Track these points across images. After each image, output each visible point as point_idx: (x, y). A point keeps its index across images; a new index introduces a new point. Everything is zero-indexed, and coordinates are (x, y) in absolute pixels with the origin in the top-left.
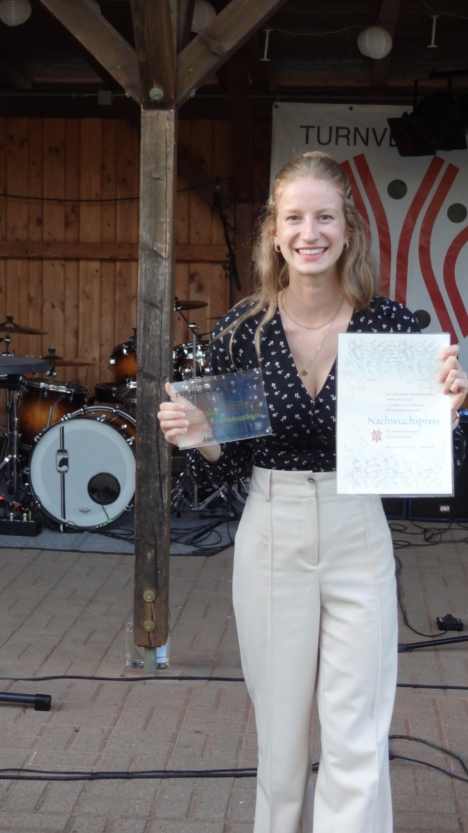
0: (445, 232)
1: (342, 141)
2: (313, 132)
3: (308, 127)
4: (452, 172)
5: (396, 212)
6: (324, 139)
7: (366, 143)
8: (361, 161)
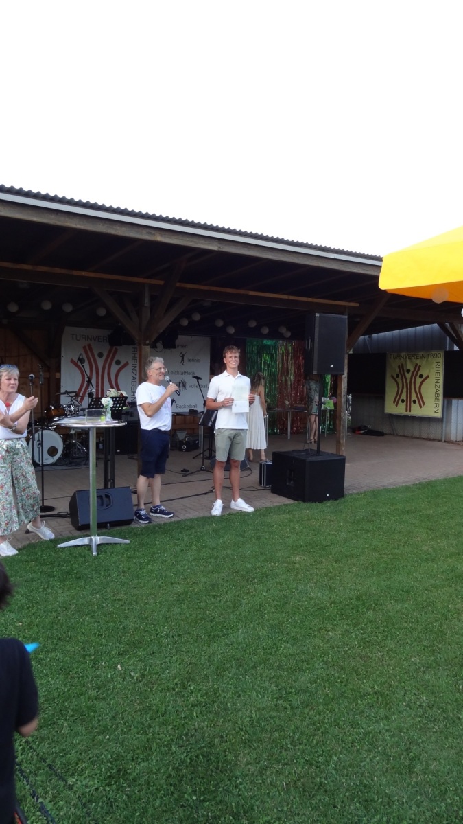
0: (115, 368)
1: (84, 339)
2: (74, 336)
3: (73, 335)
4: (116, 350)
5: (100, 362)
6: (78, 338)
7: (91, 340)
8: (89, 346)
